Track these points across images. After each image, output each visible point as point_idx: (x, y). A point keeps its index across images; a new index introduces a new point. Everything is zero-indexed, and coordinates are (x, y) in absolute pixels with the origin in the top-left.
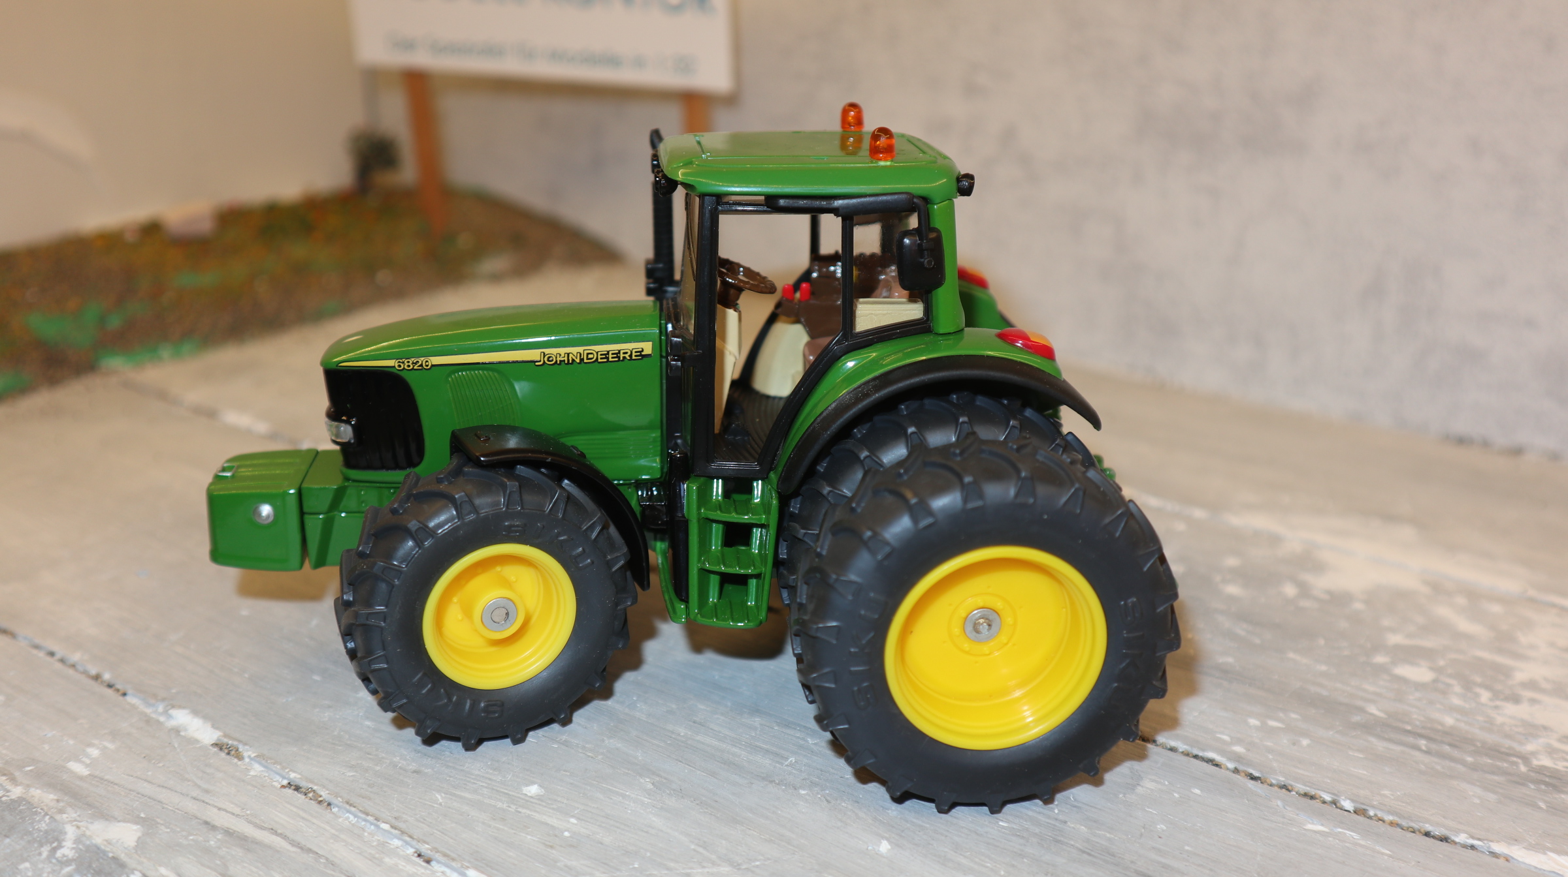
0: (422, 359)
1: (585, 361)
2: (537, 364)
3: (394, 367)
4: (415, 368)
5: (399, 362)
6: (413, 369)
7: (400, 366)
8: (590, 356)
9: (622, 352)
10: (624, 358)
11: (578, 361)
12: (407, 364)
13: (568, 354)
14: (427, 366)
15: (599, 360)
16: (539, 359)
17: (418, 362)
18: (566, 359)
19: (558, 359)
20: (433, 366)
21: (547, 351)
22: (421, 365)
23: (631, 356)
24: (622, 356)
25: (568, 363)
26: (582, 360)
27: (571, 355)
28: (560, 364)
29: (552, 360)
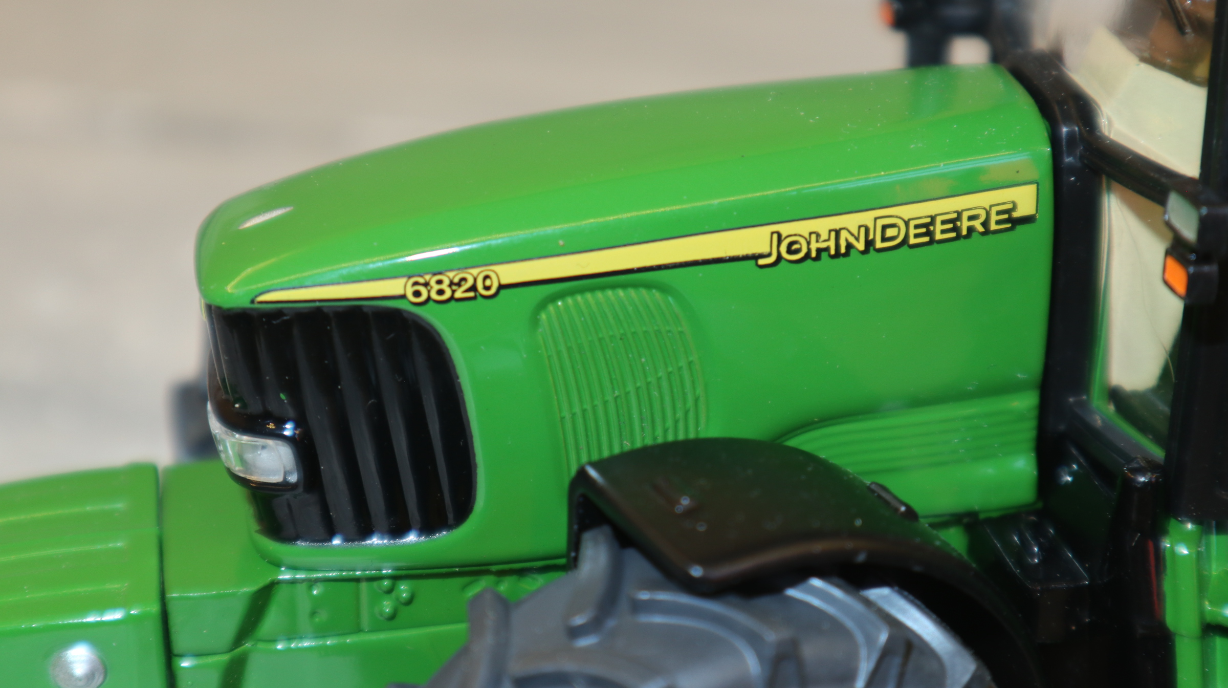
0: (475, 272)
1: (879, 245)
2: (762, 262)
3: (403, 297)
4: (459, 294)
5: (416, 283)
6: (452, 298)
7: (417, 294)
8: (890, 232)
9: (965, 215)
10: (971, 230)
11: (861, 246)
12: (437, 287)
13: (838, 233)
14: (487, 288)
15: (912, 241)
16: (766, 250)
17: (464, 279)
18: (832, 244)
19: (814, 246)
20: (501, 287)
21: (785, 229)
22: (473, 288)
23: (985, 224)
24: (965, 225)
25: (838, 255)
26: (869, 243)
27: (844, 235)
28: (818, 258)
29: (797, 251)
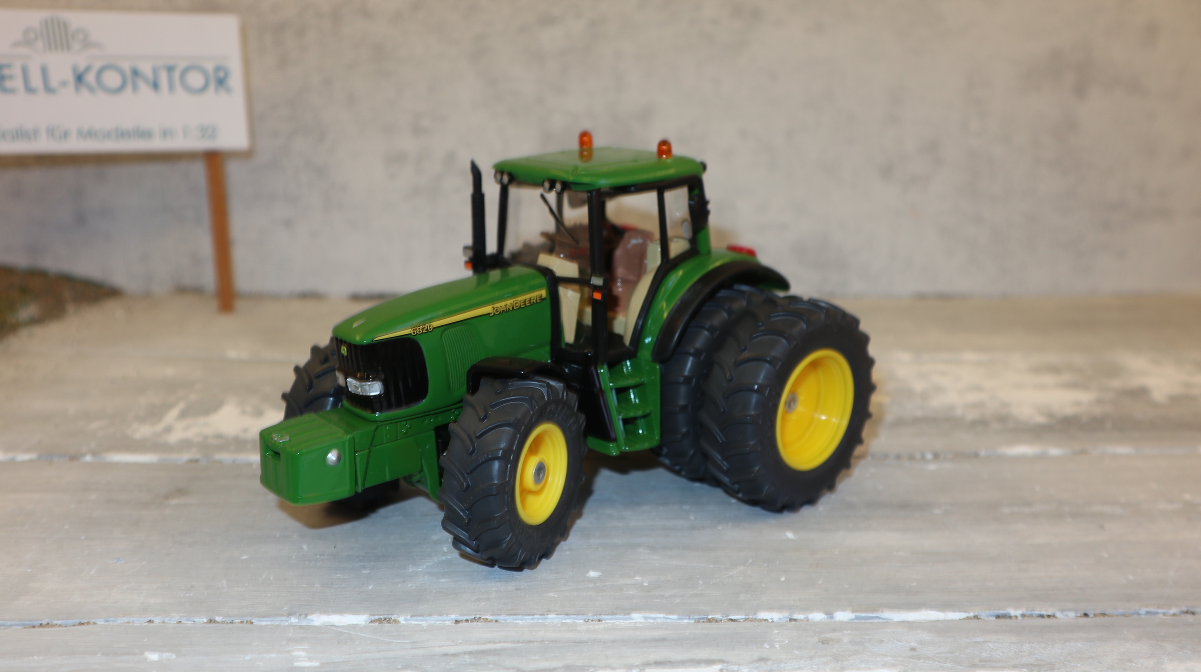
0: (427, 325)
1: (515, 308)
2: (491, 315)
3: (411, 334)
4: (424, 332)
5: (414, 330)
6: (422, 333)
7: (414, 333)
8: (517, 305)
9: (532, 299)
10: (534, 302)
11: (511, 309)
12: (418, 330)
13: (506, 305)
14: (430, 329)
15: (522, 306)
16: (491, 312)
17: (425, 327)
18: (505, 309)
19: (502, 310)
20: (434, 328)
21: (495, 306)
22: (427, 330)
23: (536, 300)
24: (532, 301)
25: (507, 312)
26: (513, 308)
27: (507, 306)
28: (502, 313)
29: (498, 311)
